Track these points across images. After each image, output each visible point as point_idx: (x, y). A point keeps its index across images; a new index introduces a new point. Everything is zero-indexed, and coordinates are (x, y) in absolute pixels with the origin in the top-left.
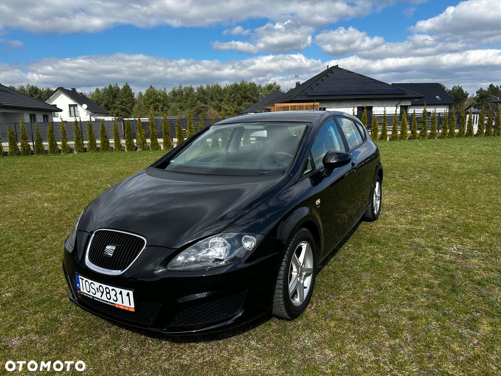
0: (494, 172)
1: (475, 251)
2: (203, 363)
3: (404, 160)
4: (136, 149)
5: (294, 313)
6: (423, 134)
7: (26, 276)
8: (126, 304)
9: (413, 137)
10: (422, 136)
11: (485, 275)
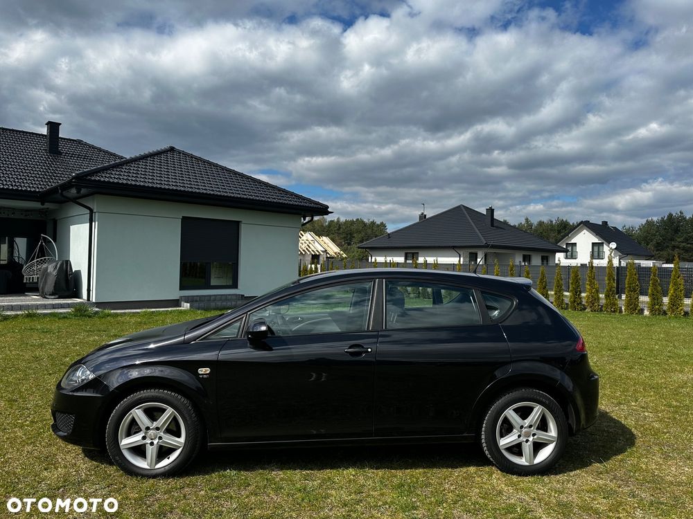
4: (585, 309)
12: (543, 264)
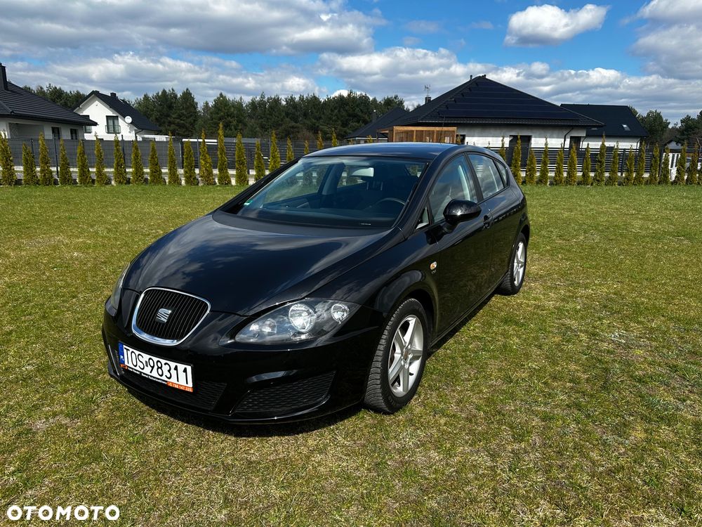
0: (689, 237)
1: (642, 340)
2: (276, 460)
3: (566, 214)
4: (198, 183)
5: (394, 405)
6: (598, 178)
7: (51, 345)
8: (182, 382)
9: (584, 181)
10: (598, 181)
11: (650, 370)
12: (72, 139)
